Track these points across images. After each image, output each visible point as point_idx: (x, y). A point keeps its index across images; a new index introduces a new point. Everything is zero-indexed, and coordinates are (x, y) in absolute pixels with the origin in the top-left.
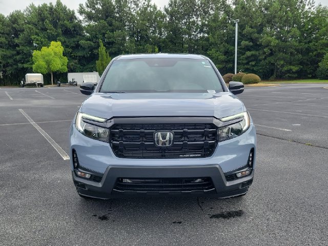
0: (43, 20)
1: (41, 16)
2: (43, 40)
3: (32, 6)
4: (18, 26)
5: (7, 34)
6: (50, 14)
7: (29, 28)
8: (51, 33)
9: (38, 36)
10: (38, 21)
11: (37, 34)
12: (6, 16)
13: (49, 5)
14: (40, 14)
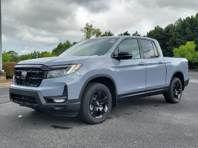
0: (185, 28)
1: (184, 26)
2: (183, 41)
3: (180, 20)
4: (169, 34)
5: (162, 39)
6: (191, 24)
7: (175, 34)
8: (190, 36)
9: (181, 38)
10: (182, 29)
11: (180, 38)
12: (163, 29)
13: (191, 18)
14: (184, 24)
